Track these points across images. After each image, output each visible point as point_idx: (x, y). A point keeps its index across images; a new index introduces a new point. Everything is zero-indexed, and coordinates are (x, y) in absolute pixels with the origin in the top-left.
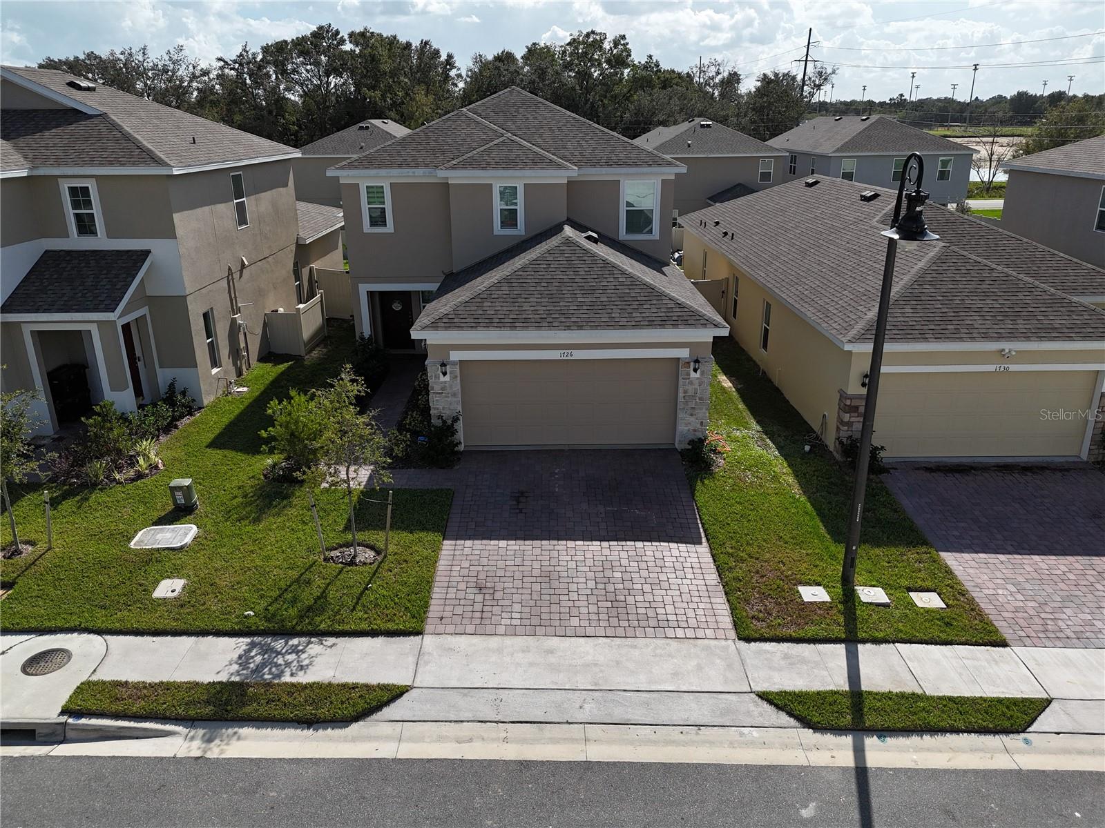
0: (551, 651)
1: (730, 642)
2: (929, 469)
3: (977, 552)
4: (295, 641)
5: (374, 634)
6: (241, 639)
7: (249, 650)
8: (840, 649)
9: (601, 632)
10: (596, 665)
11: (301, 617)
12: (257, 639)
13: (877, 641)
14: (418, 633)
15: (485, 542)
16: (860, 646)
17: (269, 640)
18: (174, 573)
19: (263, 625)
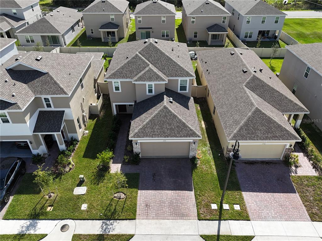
0: (161, 224)
1: (196, 220)
2: (245, 163)
3: (250, 192)
4: (111, 221)
5: (126, 219)
6: (101, 221)
7: (103, 224)
8: (217, 222)
9: (171, 218)
10: (170, 228)
11: (112, 215)
12: (104, 221)
13: (225, 220)
14: (135, 219)
15: (147, 191)
16: (221, 221)
17: (106, 221)
18: (84, 202)
19: (105, 217)
